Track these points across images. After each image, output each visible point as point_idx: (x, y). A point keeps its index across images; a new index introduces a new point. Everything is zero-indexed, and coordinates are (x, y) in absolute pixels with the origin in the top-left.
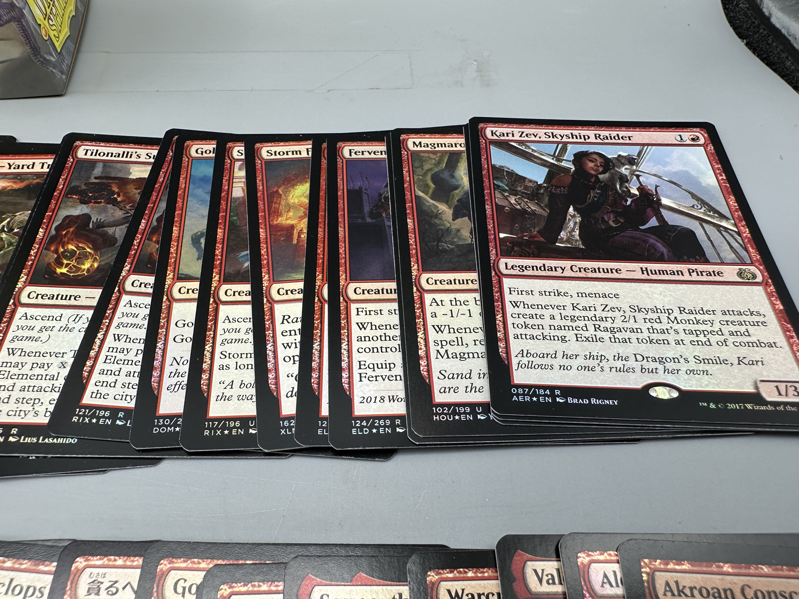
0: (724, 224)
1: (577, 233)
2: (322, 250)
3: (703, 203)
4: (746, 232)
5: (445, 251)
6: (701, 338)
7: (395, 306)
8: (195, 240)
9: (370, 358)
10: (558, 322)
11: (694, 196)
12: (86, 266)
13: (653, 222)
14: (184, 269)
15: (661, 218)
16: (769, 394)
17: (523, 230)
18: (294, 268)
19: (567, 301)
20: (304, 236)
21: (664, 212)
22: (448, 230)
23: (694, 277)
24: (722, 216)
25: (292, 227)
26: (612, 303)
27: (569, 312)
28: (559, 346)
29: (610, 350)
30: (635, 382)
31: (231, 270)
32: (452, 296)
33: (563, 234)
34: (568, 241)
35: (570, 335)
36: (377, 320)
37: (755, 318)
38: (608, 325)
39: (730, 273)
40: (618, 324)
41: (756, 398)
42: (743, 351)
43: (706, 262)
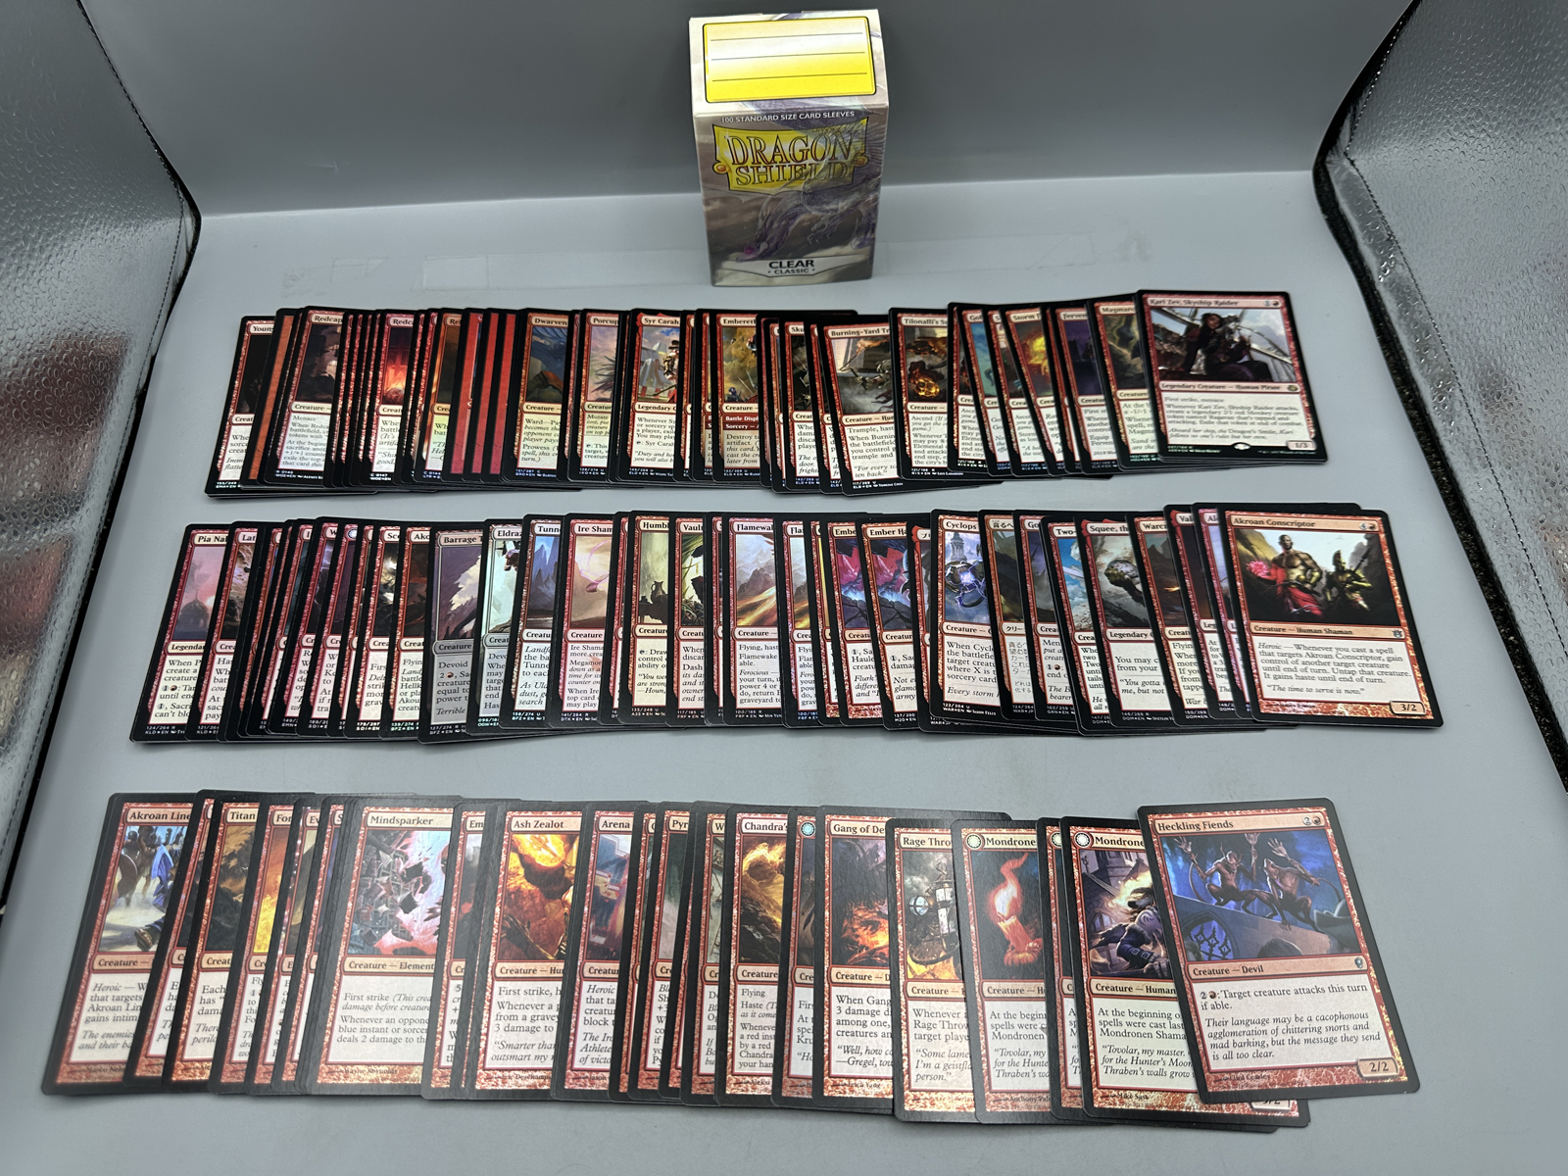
0: (1285, 359)
1: (1202, 366)
2: (1060, 378)
3: (1276, 347)
4: (1297, 364)
5: (1128, 378)
6: (1264, 421)
7: (1105, 408)
8: (987, 374)
9: (1097, 434)
10: (1191, 414)
11: (1271, 342)
12: (933, 391)
13: (1246, 359)
14: (987, 392)
15: (1250, 357)
16: (1293, 447)
17: (1172, 365)
18: (1047, 389)
19: (1195, 404)
20: (1048, 370)
21: (1253, 353)
22: (1129, 365)
23: (1265, 390)
24: (1285, 355)
25: (1040, 365)
26: (1220, 404)
27: (1197, 409)
28: (1191, 426)
29: (1217, 427)
30: (1228, 442)
31: (1012, 391)
32: (1134, 402)
33: (1194, 367)
34: (1197, 370)
35: (1197, 420)
36: (1096, 415)
37: (1293, 411)
38: (1217, 415)
39: (1284, 387)
40: (1222, 415)
41: (1286, 448)
42: (1284, 427)
43: (1272, 381)
